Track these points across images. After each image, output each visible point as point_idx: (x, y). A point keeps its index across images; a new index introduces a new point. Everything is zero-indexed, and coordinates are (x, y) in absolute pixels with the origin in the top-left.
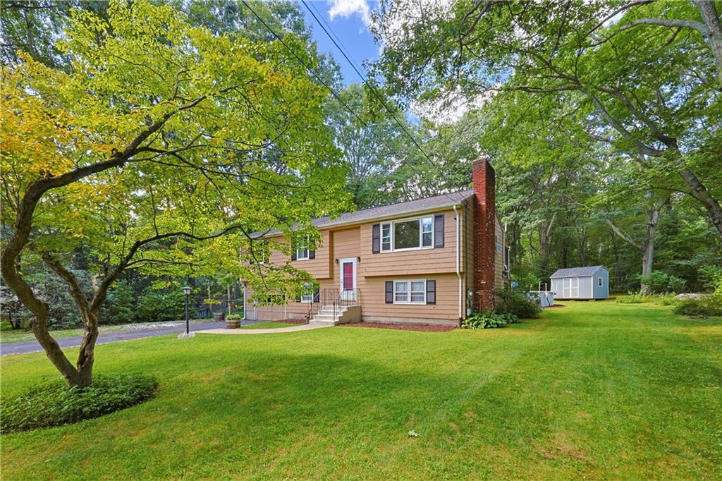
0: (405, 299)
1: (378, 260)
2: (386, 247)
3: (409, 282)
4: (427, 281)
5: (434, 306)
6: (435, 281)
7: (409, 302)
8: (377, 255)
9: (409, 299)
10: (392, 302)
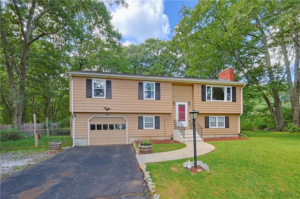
0: (215, 125)
1: (205, 105)
2: (209, 98)
3: (217, 117)
4: (225, 117)
5: (228, 128)
6: (229, 117)
7: (217, 127)
8: (204, 102)
9: (217, 125)
10: (209, 127)
